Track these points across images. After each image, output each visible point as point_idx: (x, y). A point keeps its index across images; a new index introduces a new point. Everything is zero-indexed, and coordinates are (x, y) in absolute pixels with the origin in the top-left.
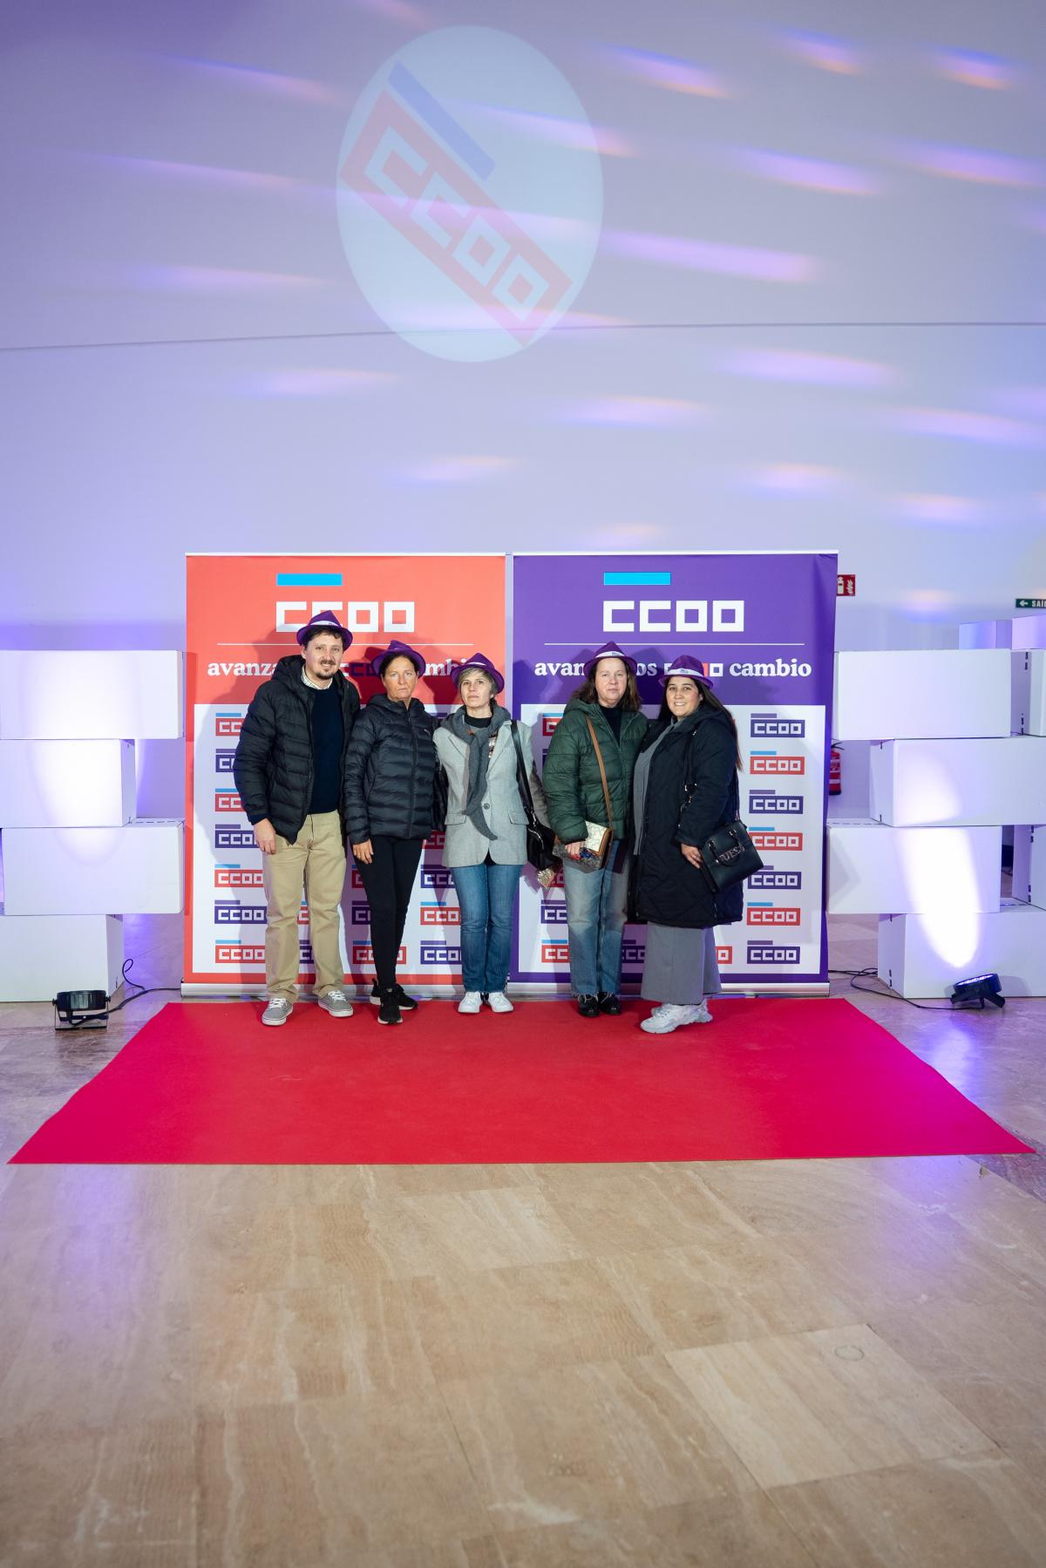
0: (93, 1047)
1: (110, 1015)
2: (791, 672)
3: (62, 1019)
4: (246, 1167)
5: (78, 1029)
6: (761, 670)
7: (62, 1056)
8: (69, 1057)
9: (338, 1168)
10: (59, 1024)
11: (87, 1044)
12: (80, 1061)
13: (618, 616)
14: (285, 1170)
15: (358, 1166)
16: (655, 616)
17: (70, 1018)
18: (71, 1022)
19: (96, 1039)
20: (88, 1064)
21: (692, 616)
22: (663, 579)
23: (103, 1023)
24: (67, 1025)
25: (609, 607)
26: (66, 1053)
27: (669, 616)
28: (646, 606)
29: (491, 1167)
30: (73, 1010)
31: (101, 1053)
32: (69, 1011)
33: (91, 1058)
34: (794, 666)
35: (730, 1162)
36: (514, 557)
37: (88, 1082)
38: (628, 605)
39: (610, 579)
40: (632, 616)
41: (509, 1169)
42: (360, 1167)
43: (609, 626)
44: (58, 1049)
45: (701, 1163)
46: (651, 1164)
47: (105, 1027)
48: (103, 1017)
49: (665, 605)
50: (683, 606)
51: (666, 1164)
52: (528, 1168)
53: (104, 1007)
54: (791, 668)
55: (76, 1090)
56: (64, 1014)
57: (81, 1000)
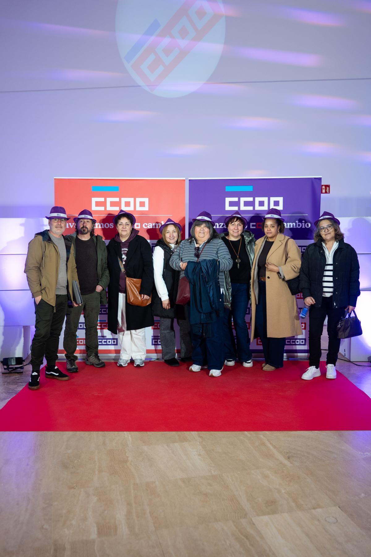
0: (17, 381)
1: (25, 367)
2: (302, 226)
3: (5, 369)
4: (78, 433)
5: (11, 373)
6: (290, 225)
7: (4, 385)
8: (7, 385)
9: (116, 433)
10: (4, 371)
11: (15, 380)
12: (12, 387)
13: (232, 204)
14: (94, 434)
15: (124, 432)
16: (246, 204)
17: (8, 368)
18: (8, 370)
19: (18, 377)
20: (15, 388)
21: (261, 204)
22: (250, 188)
23: (22, 370)
24: (7, 371)
25: (228, 200)
26: (6, 383)
27: (252, 204)
28: (243, 200)
29: (179, 433)
30: (9, 365)
31: (20, 383)
32: (8, 365)
33: (16, 385)
34: (303, 224)
35: (279, 432)
36: (189, 180)
37: (14, 396)
38: (236, 199)
39: (228, 189)
40: (237, 204)
41: (187, 433)
42: (125, 432)
43: (228, 208)
44: (3, 382)
45: (267, 432)
46: (246, 433)
47: (22, 372)
48: (22, 368)
49: (251, 199)
50: (258, 200)
51: (252, 432)
52: (194, 433)
53: (22, 364)
54: (302, 225)
55: (9, 399)
56: (6, 367)
57: (12, 361)
